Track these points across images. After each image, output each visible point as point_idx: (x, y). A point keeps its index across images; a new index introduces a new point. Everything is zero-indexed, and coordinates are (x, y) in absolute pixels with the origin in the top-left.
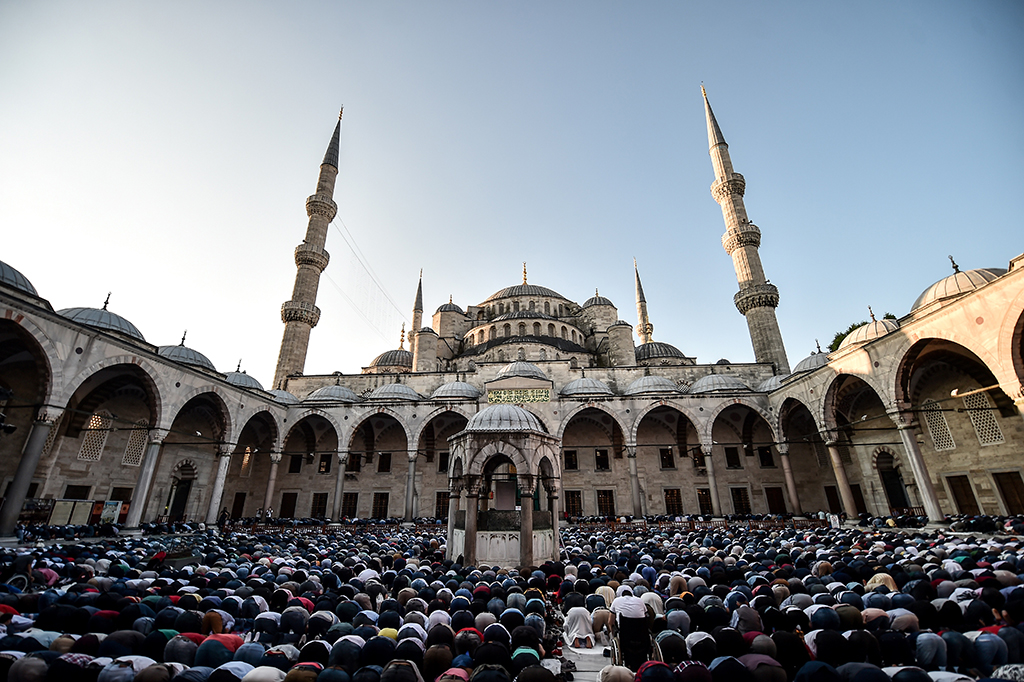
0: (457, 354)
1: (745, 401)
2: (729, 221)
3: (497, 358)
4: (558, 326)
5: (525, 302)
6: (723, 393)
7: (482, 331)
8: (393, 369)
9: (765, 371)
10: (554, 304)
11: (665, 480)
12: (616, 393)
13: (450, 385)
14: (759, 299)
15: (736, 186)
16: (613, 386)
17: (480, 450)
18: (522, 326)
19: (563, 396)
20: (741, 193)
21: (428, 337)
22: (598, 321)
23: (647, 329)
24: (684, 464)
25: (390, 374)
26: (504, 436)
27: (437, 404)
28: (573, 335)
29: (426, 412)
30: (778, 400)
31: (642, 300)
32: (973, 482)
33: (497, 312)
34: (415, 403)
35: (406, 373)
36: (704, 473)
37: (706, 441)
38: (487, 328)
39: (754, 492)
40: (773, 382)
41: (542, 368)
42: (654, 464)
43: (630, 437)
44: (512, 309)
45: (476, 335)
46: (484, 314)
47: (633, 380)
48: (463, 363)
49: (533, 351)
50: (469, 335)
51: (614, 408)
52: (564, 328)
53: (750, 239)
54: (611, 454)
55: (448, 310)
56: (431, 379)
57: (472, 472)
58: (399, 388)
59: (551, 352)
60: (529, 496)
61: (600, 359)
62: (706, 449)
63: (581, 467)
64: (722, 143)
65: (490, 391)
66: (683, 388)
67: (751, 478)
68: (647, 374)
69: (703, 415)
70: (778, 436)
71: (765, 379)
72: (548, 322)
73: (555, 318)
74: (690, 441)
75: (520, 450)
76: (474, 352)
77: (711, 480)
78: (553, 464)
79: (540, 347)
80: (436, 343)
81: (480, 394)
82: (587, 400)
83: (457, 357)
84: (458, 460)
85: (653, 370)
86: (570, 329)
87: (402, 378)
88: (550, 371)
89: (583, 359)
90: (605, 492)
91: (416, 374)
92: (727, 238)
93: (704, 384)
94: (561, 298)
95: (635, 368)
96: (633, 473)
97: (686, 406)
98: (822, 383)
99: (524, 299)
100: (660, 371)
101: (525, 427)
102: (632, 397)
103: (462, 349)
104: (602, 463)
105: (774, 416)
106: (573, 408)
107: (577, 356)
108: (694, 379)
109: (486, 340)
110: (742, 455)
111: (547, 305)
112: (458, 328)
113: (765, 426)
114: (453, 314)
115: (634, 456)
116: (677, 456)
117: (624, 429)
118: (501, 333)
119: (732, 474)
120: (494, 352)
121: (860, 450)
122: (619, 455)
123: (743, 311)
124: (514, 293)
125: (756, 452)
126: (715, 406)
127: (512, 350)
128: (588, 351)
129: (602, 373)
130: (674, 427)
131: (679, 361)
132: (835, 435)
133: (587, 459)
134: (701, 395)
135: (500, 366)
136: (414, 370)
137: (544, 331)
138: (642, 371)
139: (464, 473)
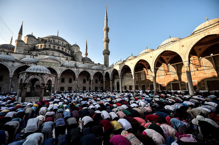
0: (32, 50)
1: (100, 71)
2: (105, 36)
3: (45, 53)
4: (65, 49)
5: (57, 41)
6: (97, 69)
7: (41, 45)
8: (6, 50)
9: (105, 66)
10: (65, 43)
11: (83, 85)
12: (76, 67)
13: (28, 58)
14: (107, 53)
15: (107, 30)
16: (75, 65)
17: (29, 77)
18: (54, 46)
19: (62, 66)
20: (108, 32)
21: (21, 43)
22: (75, 50)
23: (87, 54)
24: (87, 82)
25: (4, 52)
26: (37, 74)
27: (22, 63)
28: (68, 52)
29: (17, 65)
30: (105, 72)
31: (87, 48)
32: (127, 87)
33: (48, 41)
34: (13, 62)
35: (11, 52)
36: (91, 84)
37: (92, 78)
38: (43, 45)
39: (99, 87)
40: (105, 69)
41: (58, 58)
42: (82, 82)
43: (77, 76)
44: (52, 41)
45: (39, 46)
46: (43, 41)
47: (80, 64)
48: (34, 53)
49: (56, 54)
50: (37, 45)
51: (75, 70)
52: (66, 50)
53: (107, 41)
54: (73, 80)
55: (30, 37)
56: (21, 56)
57: (25, 82)
58: (8, 56)
59: (61, 55)
60: (43, 89)
61: (74, 58)
62: (92, 79)
63: (65, 82)
64: (107, 19)
65: (41, 61)
66: (90, 67)
67: (99, 85)
68: (83, 64)
69: (92, 73)
70: (104, 78)
71: (105, 68)
72: (62, 47)
73: (64, 47)
74: (89, 78)
75: (42, 78)
76: (38, 50)
77: (91, 85)
78: (52, 81)
79: (58, 53)
80: (24, 45)
81: (38, 62)
82: (68, 67)
83: (32, 51)
84: (22, 79)
85: (84, 63)
86: (68, 50)
87: (9, 54)
88: (60, 59)
89: (70, 58)
90: (70, 87)
91: (15, 53)
92: (104, 39)
93: (94, 67)
94: (67, 42)
95: (81, 62)
96: (76, 83)
97: (89, 71)
98: (112, 70)
99: (56, 40)
100: (86, 63)
101: (45, 72)
102: (79, 68)
103: (34, 49)
104: (70, 81)
105: (104, 75)
106: (64, 69)
107: (68, 57)
108: (92, 66)
109: (42, 48)
110: (98, 81)
111: (63, 43)
112: (33, 42)
113: (102, 76)
114: (32, 38)
115: (77, 80)
116: (86, 81)
117: (76, 74)
118: (47, 47)
119: (96, 84)
120: (45, 52)
121: (115, 81)
122: (74, 80)
123: (104, 55)
124: (53, 37)
125: (101, 81)
126: (95, 72)
127: (50, 52)
128: (71, 56)
129: (73, 62)
130: (87, 75)
131: (91, 62)
132: (112, 79)
133: (67, 80)
134: (93, 69)
135: (46, 56)
136: (15, 52)
137: (61, 49)
138: (82, 63)
139: (23, 82)
